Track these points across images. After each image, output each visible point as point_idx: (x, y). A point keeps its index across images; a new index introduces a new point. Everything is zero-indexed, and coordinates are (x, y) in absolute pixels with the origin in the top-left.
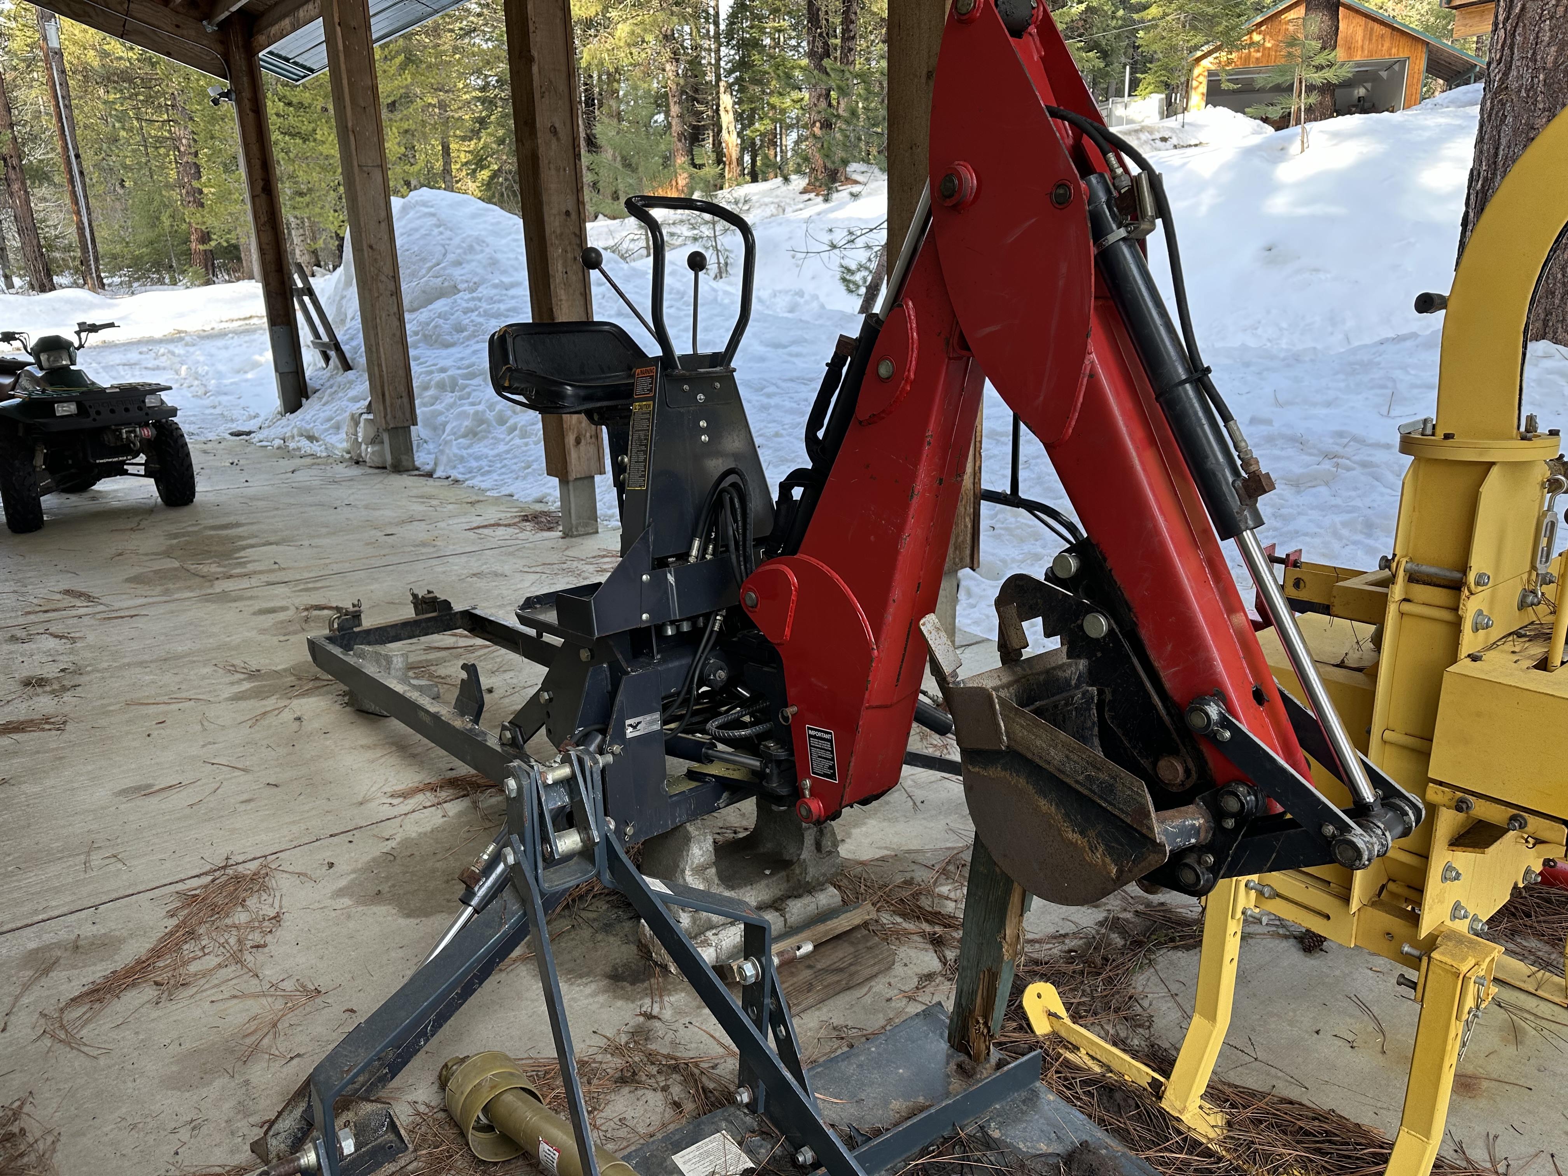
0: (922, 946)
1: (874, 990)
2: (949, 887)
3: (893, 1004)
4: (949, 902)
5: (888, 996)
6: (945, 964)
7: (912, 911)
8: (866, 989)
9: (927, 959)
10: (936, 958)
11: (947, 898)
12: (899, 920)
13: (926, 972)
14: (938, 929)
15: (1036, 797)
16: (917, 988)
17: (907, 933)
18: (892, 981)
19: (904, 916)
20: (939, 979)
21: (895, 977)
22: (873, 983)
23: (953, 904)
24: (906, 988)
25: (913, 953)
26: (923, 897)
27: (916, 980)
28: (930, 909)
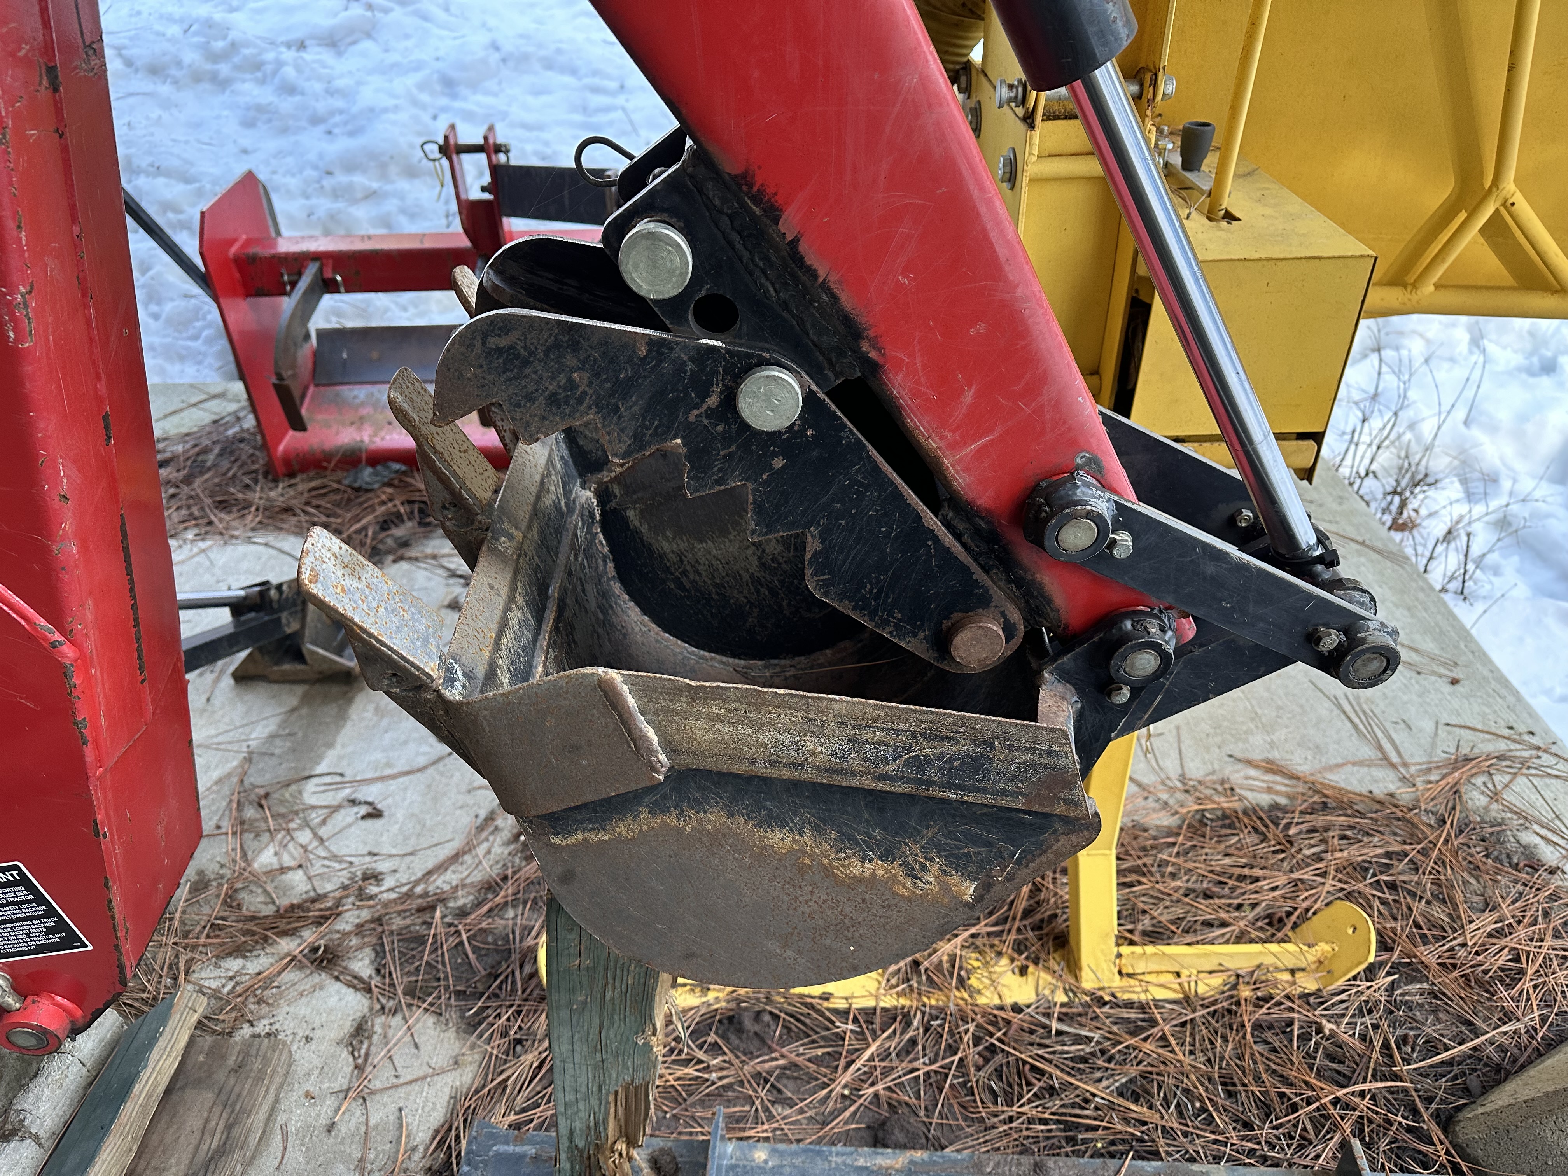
0: (307, 984)
1: (292, 1129)
2: (271, 850)
3: (343, 1129)
4: (290, 875)
5: (324, 1121)
6: (369, 990)
7: (246, 932)
8: (277, 1139)
9: (333, 1001)
10: (344, 989)
11: (283, 870)
12: (234, 964)
13: (348, 1027)
14: (309, 935)
15: (759, 832)
16: (357, 1067)
17: (266, 981)
18: (309, 1086)
19: (239, 951)
20: (379, 1021)
21: (308, 1074)
22: (281, 1118)
23: (297, 877)
24: (341, 1082)
25: (302, 1009)
26: (243, 895)
27: (345, 1054)
28: (269, 910)
